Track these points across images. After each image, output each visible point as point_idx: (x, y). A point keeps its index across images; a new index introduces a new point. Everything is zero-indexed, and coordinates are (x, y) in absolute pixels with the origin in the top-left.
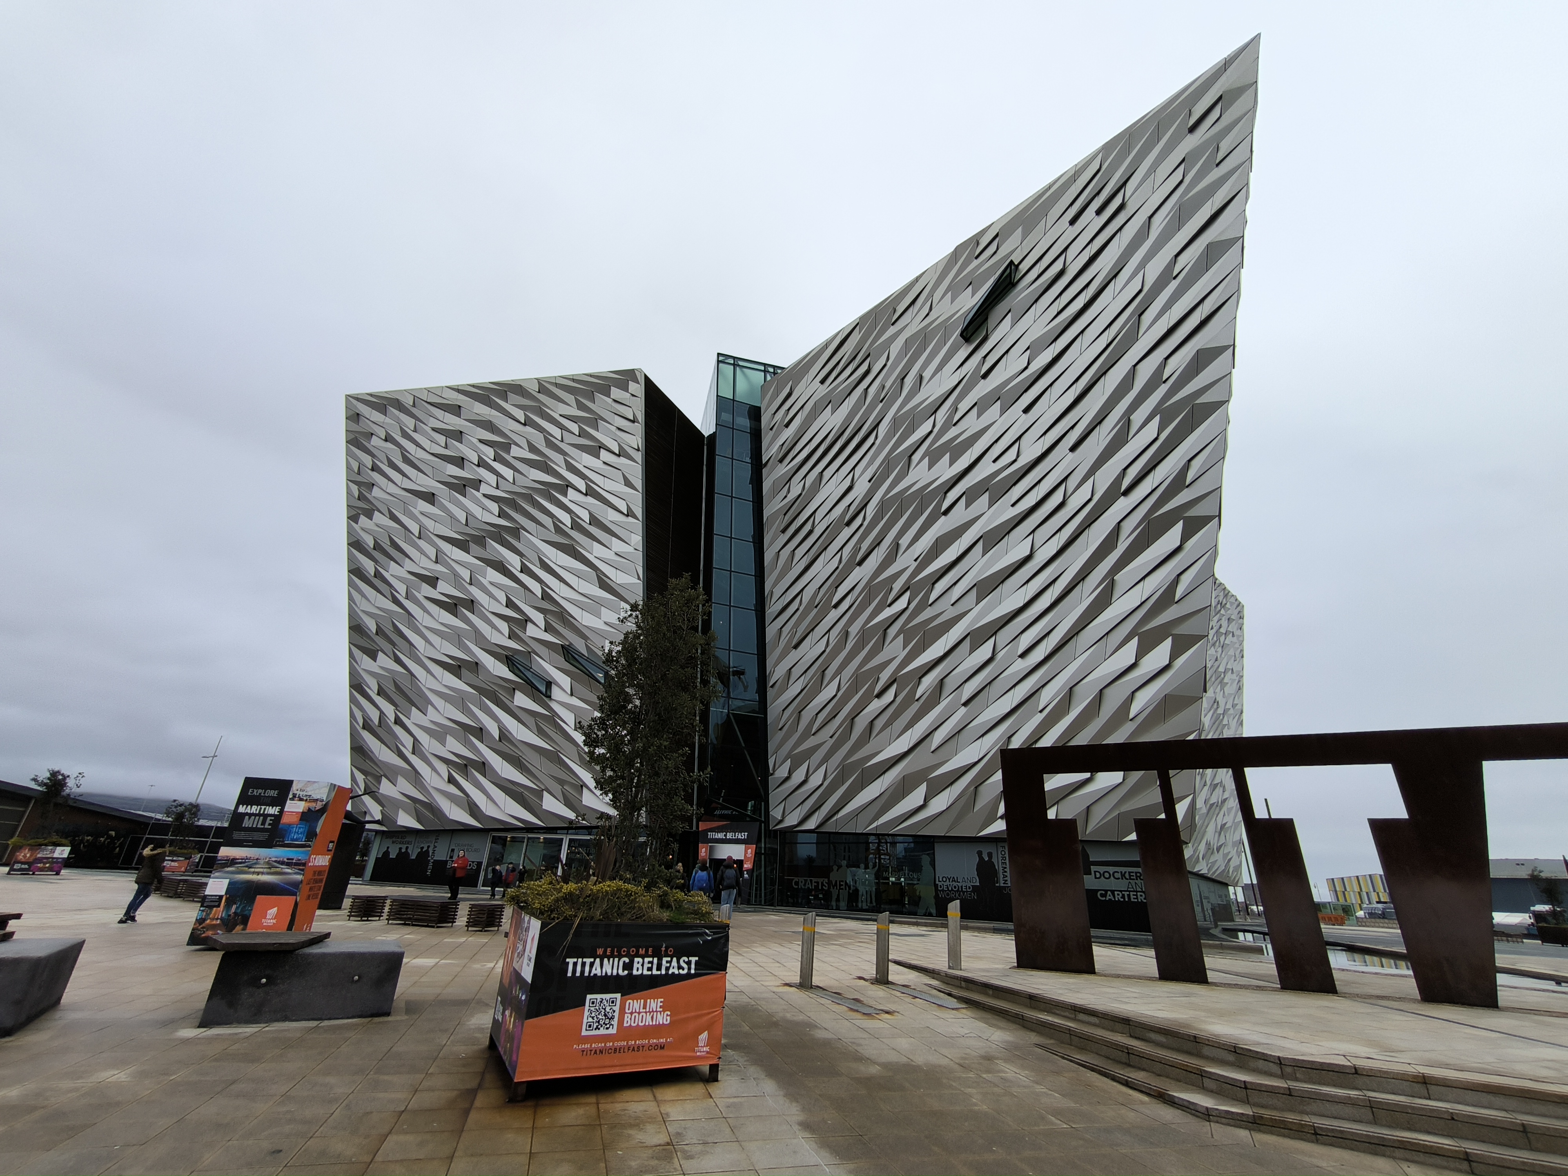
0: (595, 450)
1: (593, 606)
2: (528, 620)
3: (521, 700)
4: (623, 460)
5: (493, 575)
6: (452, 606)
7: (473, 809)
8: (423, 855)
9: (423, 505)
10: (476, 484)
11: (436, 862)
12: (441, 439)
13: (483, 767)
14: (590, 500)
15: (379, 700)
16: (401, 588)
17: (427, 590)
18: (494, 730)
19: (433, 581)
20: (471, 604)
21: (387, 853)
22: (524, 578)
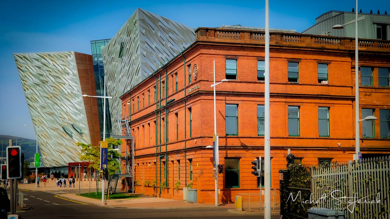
0: (68, 74)
1: (76, 114)
2: (65, 118)
3: (68, 137)
4: (74, 77)
5: (56, 107)
6: (50, 114)
7: (65, 162)
8: (59, 172)
9: (38, 87)
10: (47, 82)
11: (62, 173)
12: (37, 68)
13: (64, 152)
14: (70, 87)
15: (42, 137)
16: (39, 110)
17: (44, 110)
18: (64, 144)
19: (45, 108)
20: (53, 114)
21: (53, 172)
22: (61, 107)
